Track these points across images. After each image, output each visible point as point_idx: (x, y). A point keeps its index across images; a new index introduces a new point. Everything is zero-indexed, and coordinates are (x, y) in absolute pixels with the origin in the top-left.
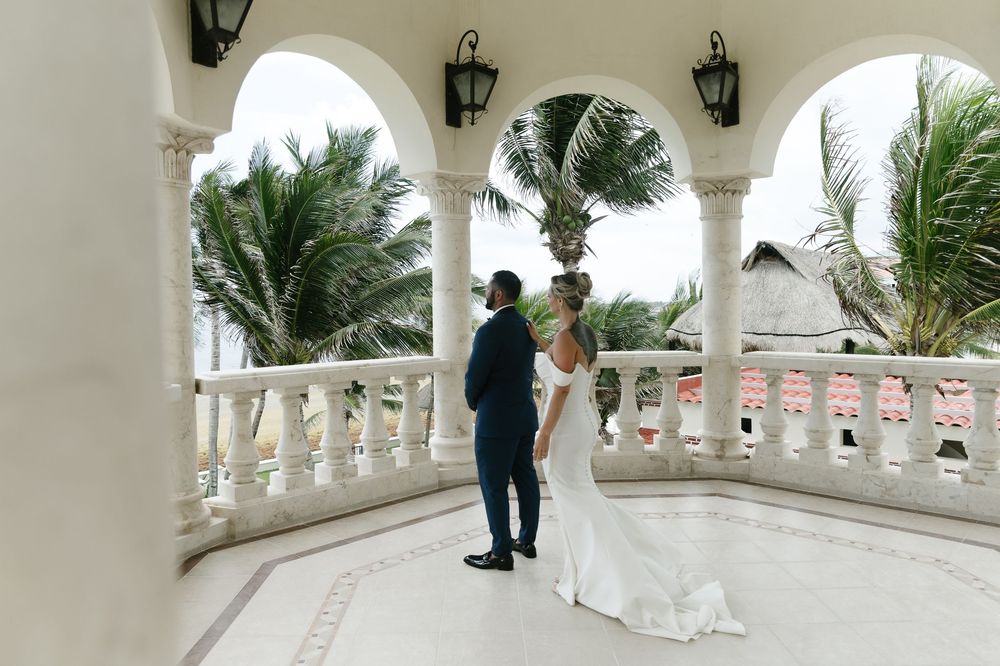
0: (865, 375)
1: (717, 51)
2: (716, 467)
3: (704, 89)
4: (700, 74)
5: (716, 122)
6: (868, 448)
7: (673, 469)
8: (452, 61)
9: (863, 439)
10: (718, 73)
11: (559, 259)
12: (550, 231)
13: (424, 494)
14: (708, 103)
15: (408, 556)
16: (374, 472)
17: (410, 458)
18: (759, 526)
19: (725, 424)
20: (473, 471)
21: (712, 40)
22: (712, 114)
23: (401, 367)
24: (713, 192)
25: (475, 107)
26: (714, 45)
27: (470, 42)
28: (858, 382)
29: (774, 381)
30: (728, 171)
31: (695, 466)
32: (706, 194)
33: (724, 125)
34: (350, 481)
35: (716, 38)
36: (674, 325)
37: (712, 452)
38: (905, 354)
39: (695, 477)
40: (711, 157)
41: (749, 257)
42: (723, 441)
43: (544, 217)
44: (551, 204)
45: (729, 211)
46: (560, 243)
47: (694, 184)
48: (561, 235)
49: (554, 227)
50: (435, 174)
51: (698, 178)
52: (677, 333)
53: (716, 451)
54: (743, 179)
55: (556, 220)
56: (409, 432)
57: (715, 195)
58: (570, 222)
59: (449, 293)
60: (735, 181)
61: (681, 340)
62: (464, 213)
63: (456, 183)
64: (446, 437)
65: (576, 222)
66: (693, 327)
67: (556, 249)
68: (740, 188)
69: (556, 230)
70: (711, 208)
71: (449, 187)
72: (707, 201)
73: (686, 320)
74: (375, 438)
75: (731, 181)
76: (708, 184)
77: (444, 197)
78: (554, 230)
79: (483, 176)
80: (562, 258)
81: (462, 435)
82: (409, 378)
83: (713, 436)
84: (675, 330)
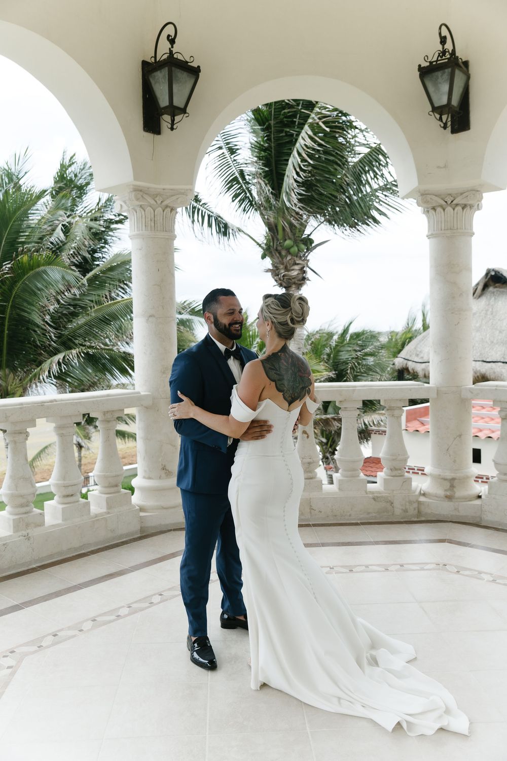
1: (446, 46)
2: (445, 509)
3: (431, 89)
4: (426, 72)
5: (445, 127)
7: (398, 511)
8: (149, 58)
10: (446, 70)
11: (280, 285)
12: (272, 257)
13: (124, 543)
14: (436, 105)
15: (88, 625)
16: (64, 519)
17: (107, 503)
18: (494, 581)
19: (455, 461)
20: (179, 516)
21: (440, 34)
22: (441, 119)
23: (93, 402)
24: (441, 206)
25: (176, 111)
26: (443, 40)
27: (169, 36)
30: (457, 183)
31: (422, 508)
32: (434, 209)
33: (454, 131)
34: (35, 532)
35: (445, 32)
36: (403, 354)
37: (441, 492)
39: (423, 519)
40: (438, 167)
41: (478, 284)
42: (453, 479)
43: (265, 242)
44: (272, 228)
45: (459, 227)
46: (282, 269)
47: (421, 197)
48: (283, 260)
49: (276, 252)
50: (132, 187)
51: (425, 191)
52: (406, 361)
53: (446, 490)
54: (474, 192)
55: (277, 245)
56: (107, 474)
57: (444, 210)
58: (292, 246)
59: (151, 319)
60: (465, 195)
61: (410, 369)
62: (166, 231)
63: (156, 197)
64: (150, 478)
65: (297, 246)
66: (422, 355)
67: (278, 275)
68: (471, 202)
69: (278, 255)
70: (440, 224)
71: (149, 202)
72: (435, 217)
73: (415, 348)
74: (65, 482)
75: (462, 194)
76: (436, 198)
77: (143, 213)
78: (276, 254)
79: (187, 190)
80: (284, 284)
81: (167, 476)
82: (104, 414)
83: (442, 474)
84: (404, 359)
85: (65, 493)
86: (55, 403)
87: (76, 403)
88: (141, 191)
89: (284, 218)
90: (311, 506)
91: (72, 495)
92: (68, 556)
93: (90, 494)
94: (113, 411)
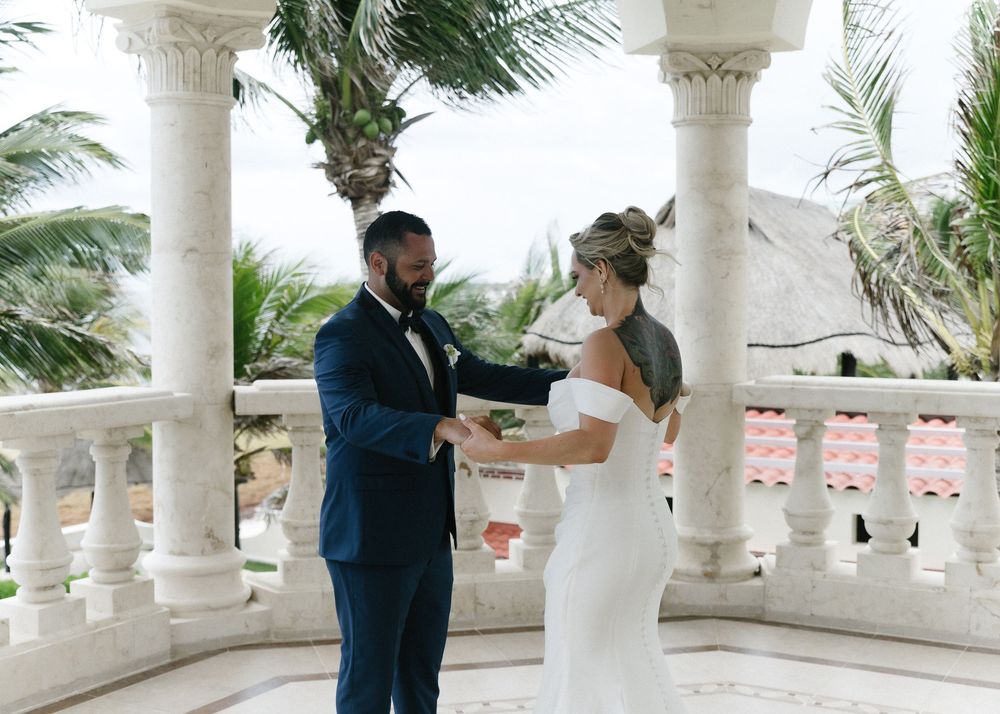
0: (976, 419)
2: (704, 595)
6: (977, 550)
9: (971, 533)
11: (344, 194)
12: (327, 140)
13: (146, 676)
16: (43, 632)
17: (115, 602)
19: (719, 513)
24: (701, 72)
28: (963, 430)
29: (809, 433)
30: (730, 36)
32: (688, 76)
36: (538, 326)
37: (696, 567)
38: (976, 377)
40: (701, 6)
42: (717, 544)
43: (314, 112)
44: (329, 86)
45: (730, 111)
46: (347, 163)
47: (668, 56)
48: (349, 148)
49: (337, 131)
50: (165, 8)
51: (676, 44)
52: (543, 341)
53: (704, 564)
54: (757, 53)
55: (339, 118)
56: (113, 546)
57: (706, 80)
58: (369, 122)
59: (191, 256)
60: (742, 55)
61: (552, 355)
62: (221, 93)
63: (206, 29)
64: (182, 554)
65: (378, 122)
66: (572, 330)
67: (339, 175)
68: (750, 69)
69: (340, 136)
70: (698, 102)
71: (192, 38)
72: (689, 89)
73: (560, 317)
74: (44, 562)
75: (736, 54)
76: (694, 60)
77: (180, 57)
78: (337, 137)
79: (262, 19)
80: (352, 193)
81: (216, 548)
82: (110, 434)
83: (698, 535)
84: (540, 336)
85: (42, 583)
86: (31, 411)
87: (68, 411)
88: (179, 16)
89: (355, 69)
90: (476, 598)
91: (53, 587)
92: (51, 701)
93: (75, 585)
94: (125, 427)
